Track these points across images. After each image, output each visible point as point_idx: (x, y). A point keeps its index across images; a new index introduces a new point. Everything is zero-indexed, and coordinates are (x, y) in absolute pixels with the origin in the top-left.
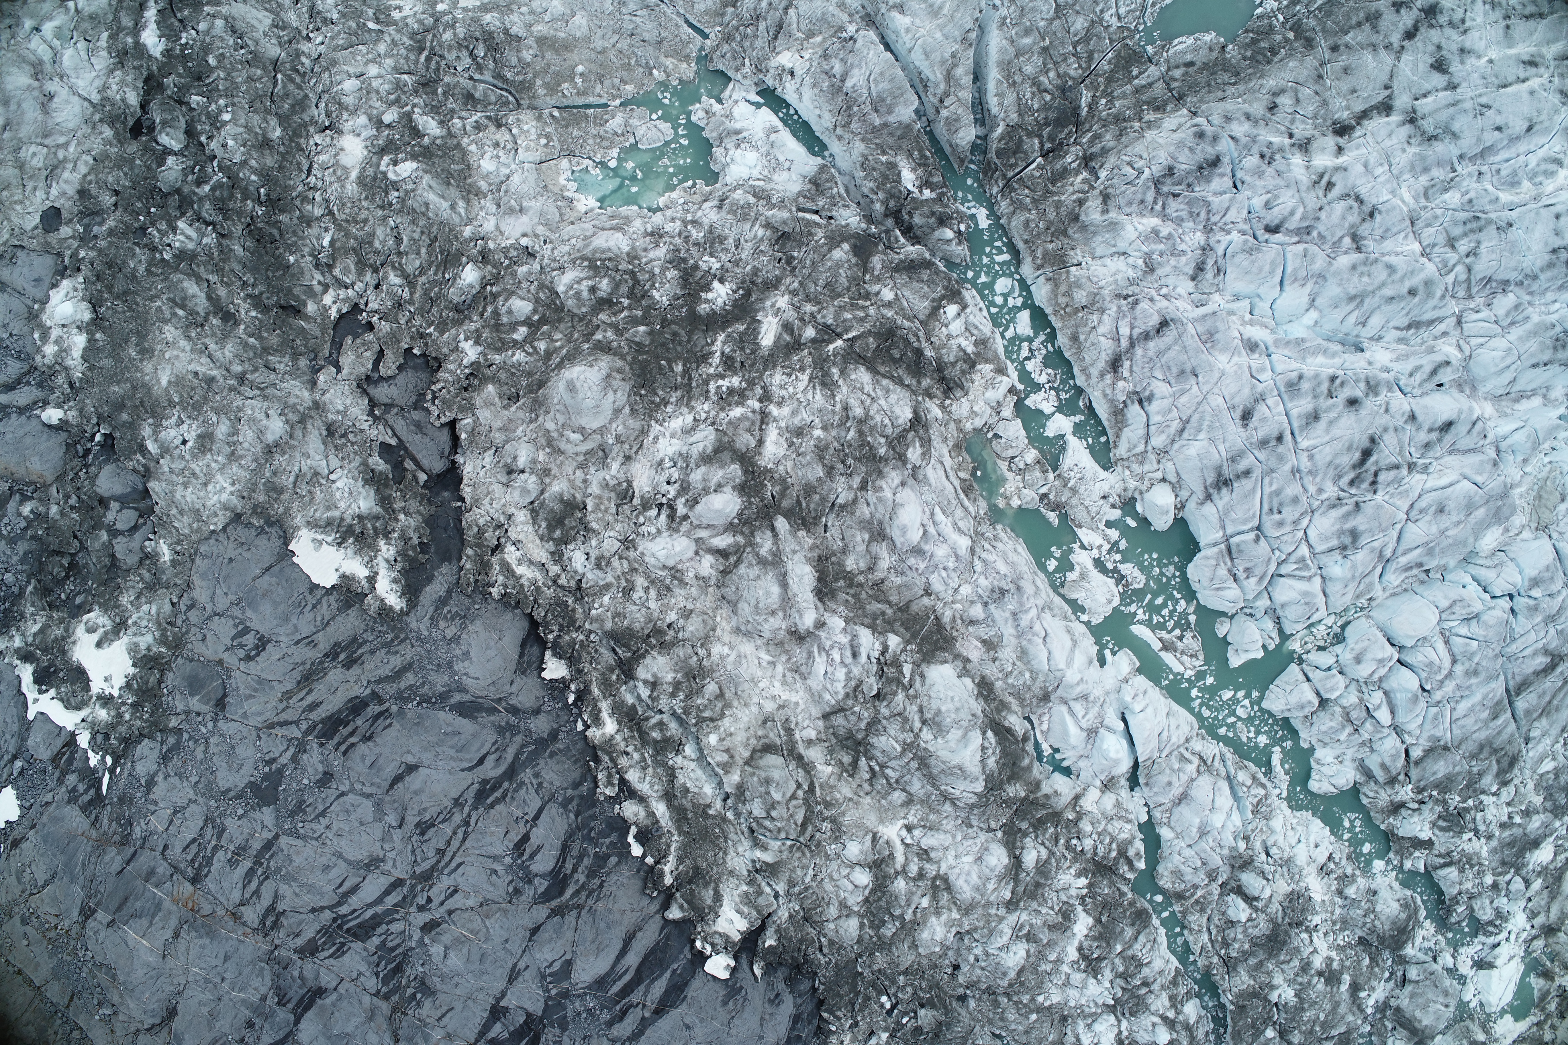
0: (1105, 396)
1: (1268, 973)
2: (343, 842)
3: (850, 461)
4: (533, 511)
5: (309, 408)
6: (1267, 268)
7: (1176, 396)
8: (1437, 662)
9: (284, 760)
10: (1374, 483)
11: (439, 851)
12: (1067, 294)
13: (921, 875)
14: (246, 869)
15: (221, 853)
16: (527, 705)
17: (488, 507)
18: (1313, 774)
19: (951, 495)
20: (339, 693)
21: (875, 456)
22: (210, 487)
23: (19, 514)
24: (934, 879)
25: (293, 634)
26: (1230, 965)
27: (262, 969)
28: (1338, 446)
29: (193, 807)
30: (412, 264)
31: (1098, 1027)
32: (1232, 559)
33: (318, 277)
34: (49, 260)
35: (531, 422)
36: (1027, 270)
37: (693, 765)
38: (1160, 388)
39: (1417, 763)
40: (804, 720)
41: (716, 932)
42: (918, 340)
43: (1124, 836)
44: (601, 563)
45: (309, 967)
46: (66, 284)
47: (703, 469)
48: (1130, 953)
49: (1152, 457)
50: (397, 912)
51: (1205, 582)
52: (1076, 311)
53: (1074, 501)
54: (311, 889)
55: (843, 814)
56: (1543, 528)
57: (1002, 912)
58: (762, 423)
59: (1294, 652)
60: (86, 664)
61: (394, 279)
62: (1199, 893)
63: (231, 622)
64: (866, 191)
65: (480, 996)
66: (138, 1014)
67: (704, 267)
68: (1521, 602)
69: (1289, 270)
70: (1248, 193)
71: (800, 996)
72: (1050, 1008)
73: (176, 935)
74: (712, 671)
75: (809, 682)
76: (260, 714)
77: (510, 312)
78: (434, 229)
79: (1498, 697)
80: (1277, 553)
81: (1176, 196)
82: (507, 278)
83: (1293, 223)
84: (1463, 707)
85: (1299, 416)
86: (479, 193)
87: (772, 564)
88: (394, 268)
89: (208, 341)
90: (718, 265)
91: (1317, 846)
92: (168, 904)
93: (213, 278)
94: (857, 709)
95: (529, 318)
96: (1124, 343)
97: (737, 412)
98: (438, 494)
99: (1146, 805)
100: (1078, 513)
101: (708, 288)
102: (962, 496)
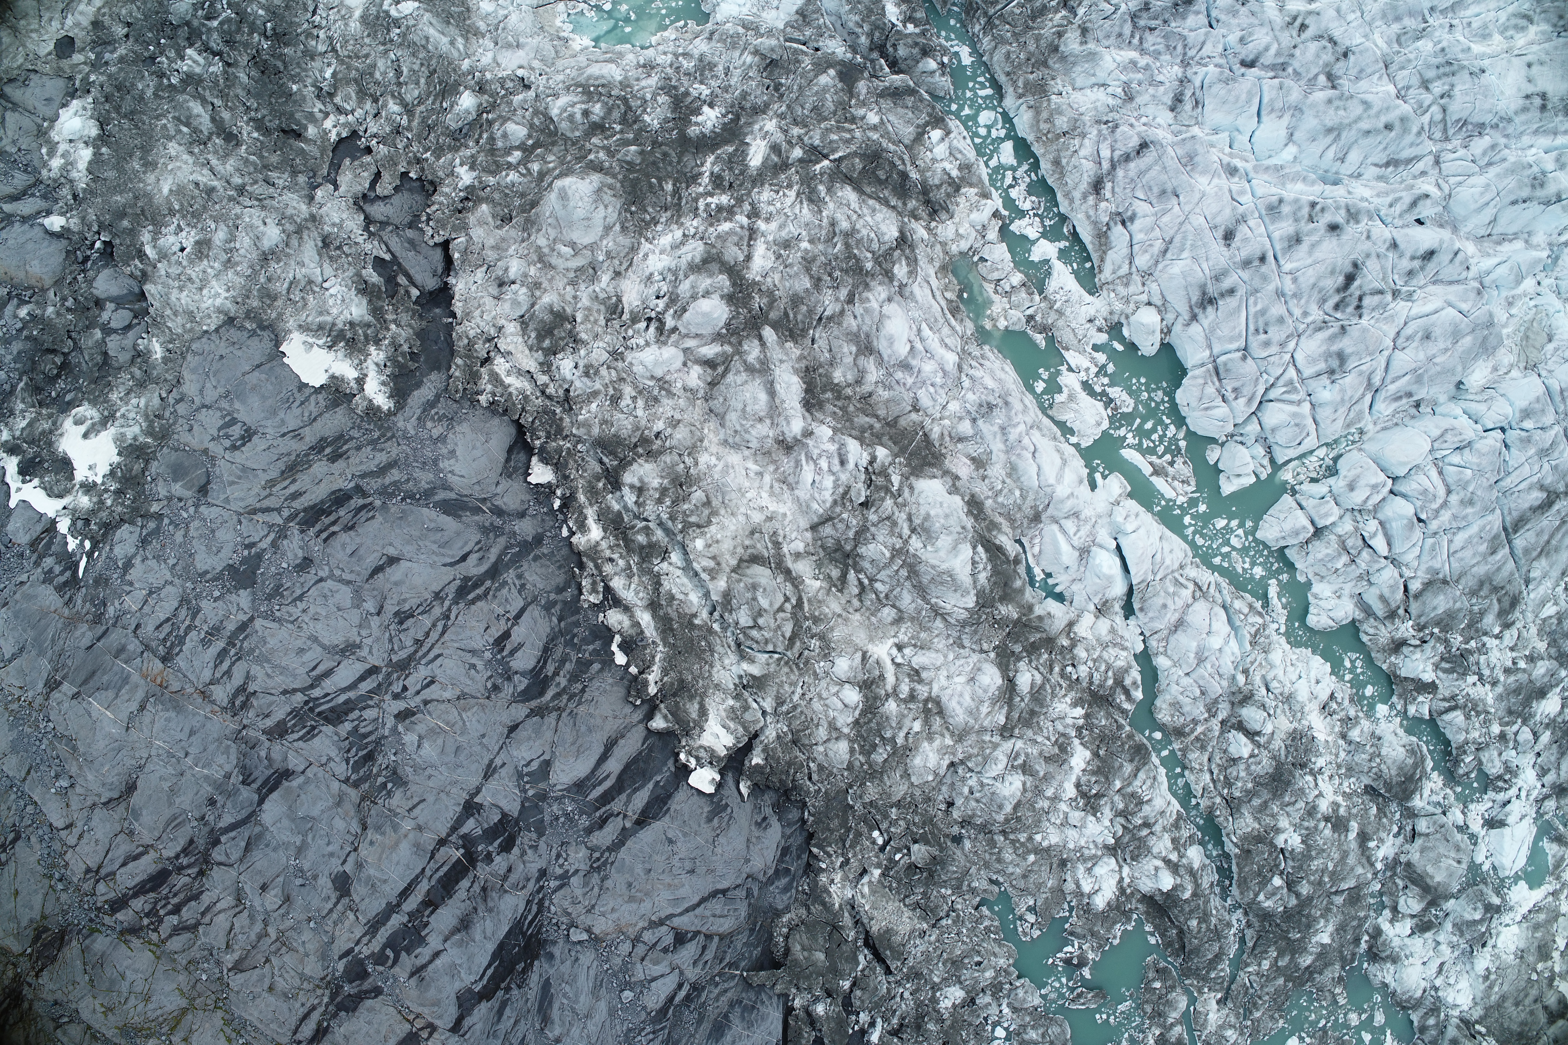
0: (1088, 217)
1: (1273, 816)
2: (319, 626)
3: (837, 273)
4: (523, 323)
5: (306, 220)
6: (1244, 96)
7: (1158, 216)
8: (1431, 489)
9: (264, 545)
10: (1359, 307)
11: (417, 641)
12: (1048, 120)
13: (912, 697)
14: (218, 649)
15: (193, 634)
16: (512, 507)
17: (478, 320)
18: (1312, 609)
19: (939, 314)
20: (322, 485)
21: (861, 269)
22: (205, 292)
23: (15, 316)
24: (926, 701)
25: (279, 427)
26: (1233, 805)
27: (228, 747)
28: (1321, 268)
29: (169, 588)
30: (411, 93)
31: (1098, 870)
32: (1220, 380)
33: (319, 105)
34: (61, 83)
35: (523, 241)
36: (1009, 102)
37: (679, 572)
38: (1142, 208)
39: (1416, 596)
40: (792, 531)
41: (701, 747)
42: (904, 163)
43: (1120, 663)
44: (589, 372)
45: (277, 750)
46: (76, 104)
47: (692, 277)
48: (1129, 790)
49: (1136, 278)
50: (371, 698)
51: (1194, 404)
52: (1058, 137)
53: (1060, 323)
54: (284, 670)
55: (832, 629)
56: (1531, 367)
57: (996, 739)
58: (750, 239)
59: (1286, 482)
60: (72, 455)
61: (394, 107)
62: (1200, 729)
63: (219, 414)
64: (851, 24)
65: (454, 790)
66: (95, 787)
67: (695, 93)
68: (1513, 435)
69: (1265, 100)
70: (1223, 31)
71: (789, 825)
72: (1048, 850)
73: (142, 708)
74: (699, 479)
75: (796, 492)
76: (242, 499)
77: (505, 136)
78: (434, 62)
79: (1495, 531)
80: (1265, 376)
81: (1152, 29)
82: (503, 106)
83: (1268, 58)
84: (1460, 538)
85: (1281, 239)
86: (478, 34)
87: (759, 371)
88: (393, 96)
89: (210, 157)
90: (708, 92)
91: (1318, 682)
92: (135, 677)
93: (218, 102)
94: (845, 516)
95: (523, 143)
96: (1106, 165)
97: (726, 226)
98: (429, 310)
99: (1142, 634)
100: (1064, 335)
101: (698, 112)
102: (949, 316)
